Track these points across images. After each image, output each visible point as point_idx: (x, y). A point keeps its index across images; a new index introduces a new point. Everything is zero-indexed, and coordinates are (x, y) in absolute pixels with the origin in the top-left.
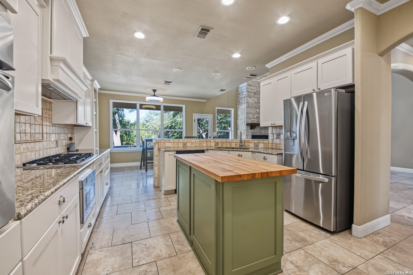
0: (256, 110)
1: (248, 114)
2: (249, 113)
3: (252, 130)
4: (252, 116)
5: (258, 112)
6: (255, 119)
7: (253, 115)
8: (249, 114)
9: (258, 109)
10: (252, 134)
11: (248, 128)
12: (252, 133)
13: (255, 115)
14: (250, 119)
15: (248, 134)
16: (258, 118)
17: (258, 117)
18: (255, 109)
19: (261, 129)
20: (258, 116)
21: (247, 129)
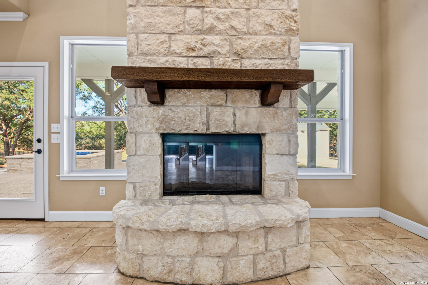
0: (185, 12)
1: (137, 34)
2: (142, 29)
3: (161, 110)
4: (162, 43)
5: (197, 21)
6: (180, 55)
7: (164, 37)
8: (142, 36)
9: (198, 12)
10: (157, 125)
11: (139, 99)
12: (161, 122)
13: (178, 37)
14: (149, 57)
15: (141, 126)
16: (194, 54)
17: (193, 50)
18: (180, 10)
19: (213, 105)
20: (193, 44)
21: (136, 105)
